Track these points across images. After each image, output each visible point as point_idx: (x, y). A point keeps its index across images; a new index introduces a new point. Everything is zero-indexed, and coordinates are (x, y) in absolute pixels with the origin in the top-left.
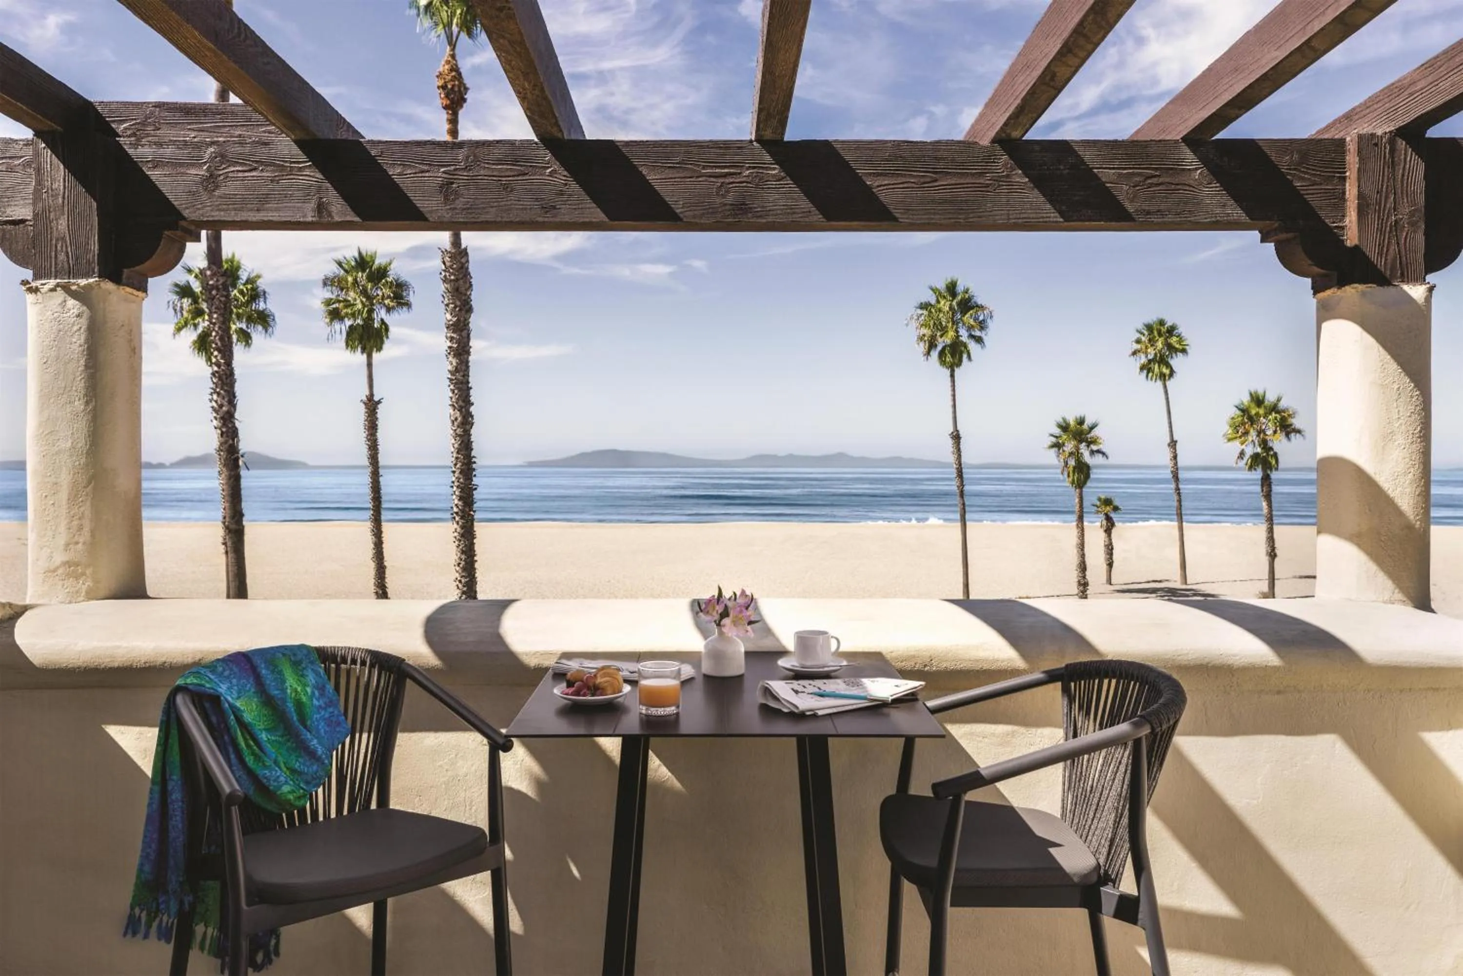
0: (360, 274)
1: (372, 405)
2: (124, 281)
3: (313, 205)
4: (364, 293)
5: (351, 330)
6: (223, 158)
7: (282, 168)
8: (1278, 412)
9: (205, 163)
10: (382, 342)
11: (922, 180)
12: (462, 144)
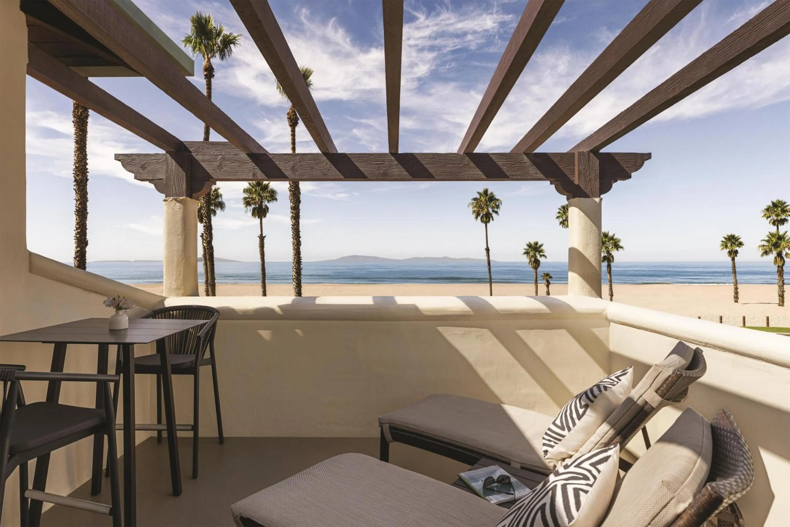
0: (258, 188)
1: (262, 238)
2: (193, 197)
3: (252, 173)
4: (259, 195)
5: (254, 209)
6: (224, 158)
7: (243, 162)
8: (613, 240)
9: (218, 161)
10: (266, 214)
11: (441, 165)
12: (298, 154)
